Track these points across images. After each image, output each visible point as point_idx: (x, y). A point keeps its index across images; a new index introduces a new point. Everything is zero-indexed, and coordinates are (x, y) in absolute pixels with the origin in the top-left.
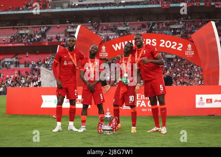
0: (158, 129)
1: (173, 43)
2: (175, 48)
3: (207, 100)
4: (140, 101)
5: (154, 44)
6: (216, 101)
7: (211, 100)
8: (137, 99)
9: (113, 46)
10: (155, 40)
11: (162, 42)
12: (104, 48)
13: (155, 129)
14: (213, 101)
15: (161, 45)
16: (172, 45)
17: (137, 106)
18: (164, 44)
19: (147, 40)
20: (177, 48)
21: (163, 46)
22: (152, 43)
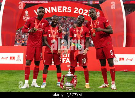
0: (106, 85)
1: (85, 10)
2: (86, 15)
3: (120, 59)
4: (65, 59)
5: (69, 11)
6: (128, 59)
7: (123, 59)
8: (63, 56)
9: (35, 11)
10: (70, 8)
11: (76, 9)
12: (27, 12)
13: (104, 85)
14: (125, 59)
15: (75, 12)
16: (84, 12)
17: (63, 62)
18: (78, 11)
19: (64, 7)
20: (88, 15)
21: (77, 13)
22: (67, 10)
